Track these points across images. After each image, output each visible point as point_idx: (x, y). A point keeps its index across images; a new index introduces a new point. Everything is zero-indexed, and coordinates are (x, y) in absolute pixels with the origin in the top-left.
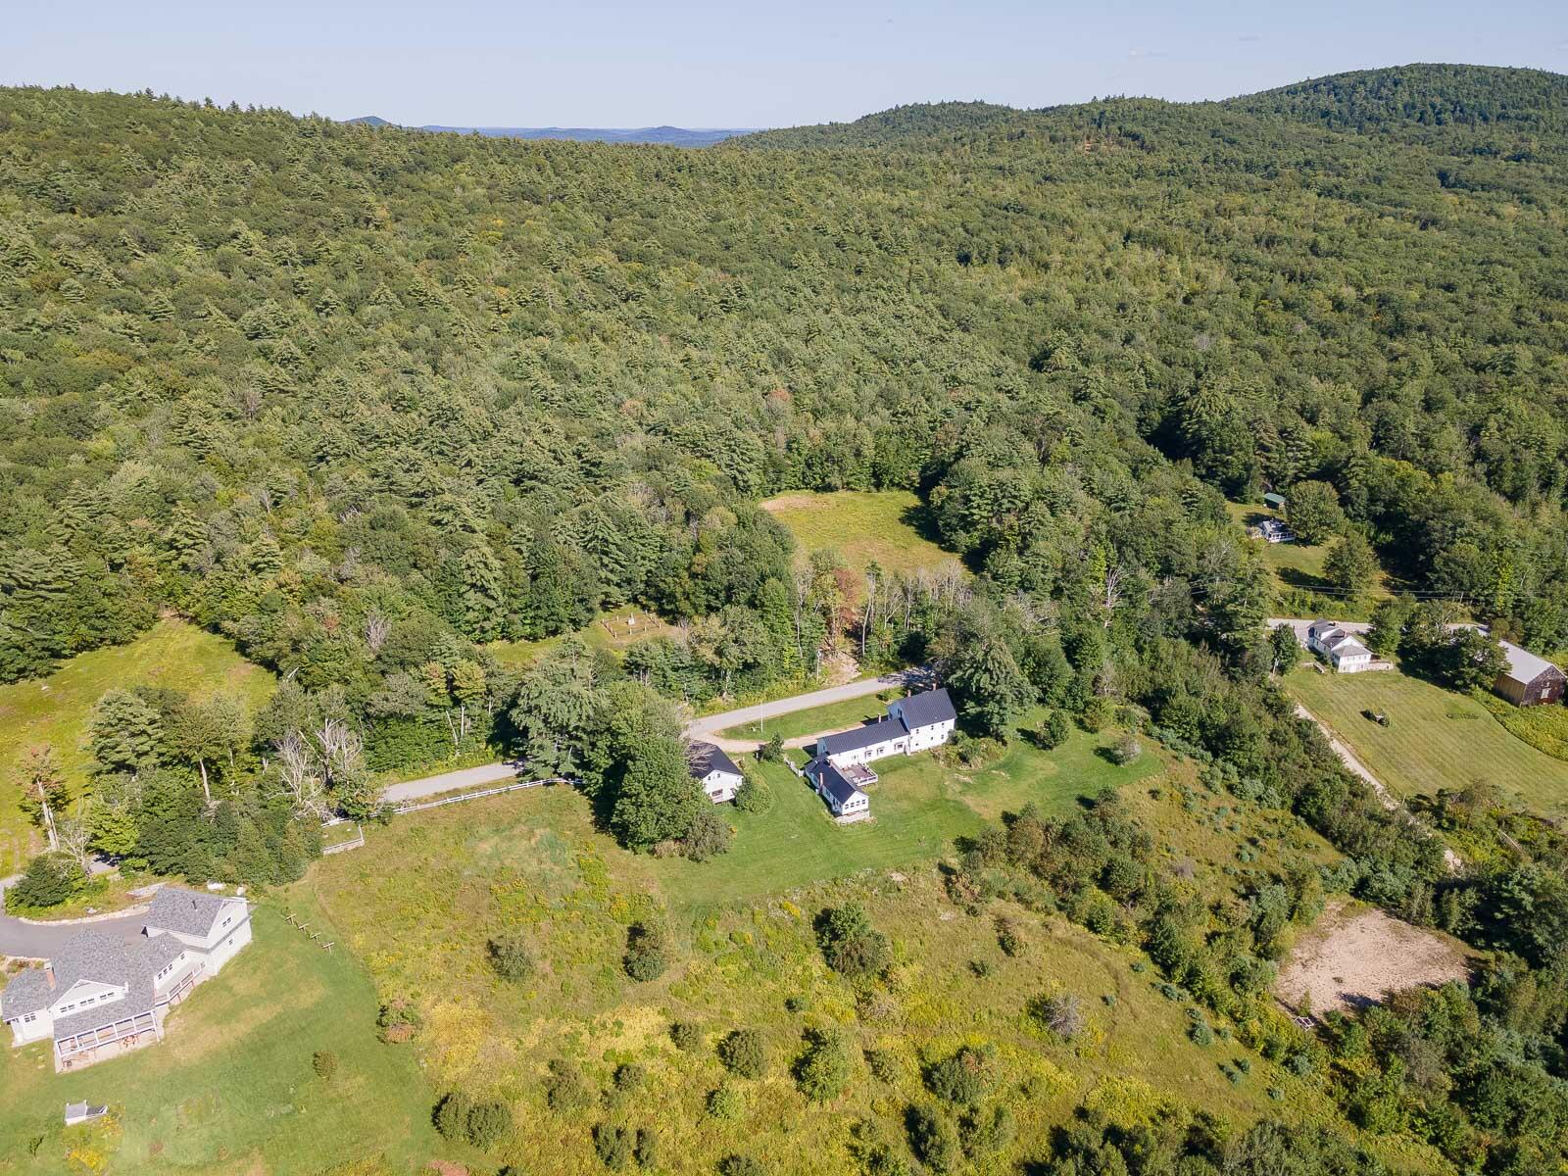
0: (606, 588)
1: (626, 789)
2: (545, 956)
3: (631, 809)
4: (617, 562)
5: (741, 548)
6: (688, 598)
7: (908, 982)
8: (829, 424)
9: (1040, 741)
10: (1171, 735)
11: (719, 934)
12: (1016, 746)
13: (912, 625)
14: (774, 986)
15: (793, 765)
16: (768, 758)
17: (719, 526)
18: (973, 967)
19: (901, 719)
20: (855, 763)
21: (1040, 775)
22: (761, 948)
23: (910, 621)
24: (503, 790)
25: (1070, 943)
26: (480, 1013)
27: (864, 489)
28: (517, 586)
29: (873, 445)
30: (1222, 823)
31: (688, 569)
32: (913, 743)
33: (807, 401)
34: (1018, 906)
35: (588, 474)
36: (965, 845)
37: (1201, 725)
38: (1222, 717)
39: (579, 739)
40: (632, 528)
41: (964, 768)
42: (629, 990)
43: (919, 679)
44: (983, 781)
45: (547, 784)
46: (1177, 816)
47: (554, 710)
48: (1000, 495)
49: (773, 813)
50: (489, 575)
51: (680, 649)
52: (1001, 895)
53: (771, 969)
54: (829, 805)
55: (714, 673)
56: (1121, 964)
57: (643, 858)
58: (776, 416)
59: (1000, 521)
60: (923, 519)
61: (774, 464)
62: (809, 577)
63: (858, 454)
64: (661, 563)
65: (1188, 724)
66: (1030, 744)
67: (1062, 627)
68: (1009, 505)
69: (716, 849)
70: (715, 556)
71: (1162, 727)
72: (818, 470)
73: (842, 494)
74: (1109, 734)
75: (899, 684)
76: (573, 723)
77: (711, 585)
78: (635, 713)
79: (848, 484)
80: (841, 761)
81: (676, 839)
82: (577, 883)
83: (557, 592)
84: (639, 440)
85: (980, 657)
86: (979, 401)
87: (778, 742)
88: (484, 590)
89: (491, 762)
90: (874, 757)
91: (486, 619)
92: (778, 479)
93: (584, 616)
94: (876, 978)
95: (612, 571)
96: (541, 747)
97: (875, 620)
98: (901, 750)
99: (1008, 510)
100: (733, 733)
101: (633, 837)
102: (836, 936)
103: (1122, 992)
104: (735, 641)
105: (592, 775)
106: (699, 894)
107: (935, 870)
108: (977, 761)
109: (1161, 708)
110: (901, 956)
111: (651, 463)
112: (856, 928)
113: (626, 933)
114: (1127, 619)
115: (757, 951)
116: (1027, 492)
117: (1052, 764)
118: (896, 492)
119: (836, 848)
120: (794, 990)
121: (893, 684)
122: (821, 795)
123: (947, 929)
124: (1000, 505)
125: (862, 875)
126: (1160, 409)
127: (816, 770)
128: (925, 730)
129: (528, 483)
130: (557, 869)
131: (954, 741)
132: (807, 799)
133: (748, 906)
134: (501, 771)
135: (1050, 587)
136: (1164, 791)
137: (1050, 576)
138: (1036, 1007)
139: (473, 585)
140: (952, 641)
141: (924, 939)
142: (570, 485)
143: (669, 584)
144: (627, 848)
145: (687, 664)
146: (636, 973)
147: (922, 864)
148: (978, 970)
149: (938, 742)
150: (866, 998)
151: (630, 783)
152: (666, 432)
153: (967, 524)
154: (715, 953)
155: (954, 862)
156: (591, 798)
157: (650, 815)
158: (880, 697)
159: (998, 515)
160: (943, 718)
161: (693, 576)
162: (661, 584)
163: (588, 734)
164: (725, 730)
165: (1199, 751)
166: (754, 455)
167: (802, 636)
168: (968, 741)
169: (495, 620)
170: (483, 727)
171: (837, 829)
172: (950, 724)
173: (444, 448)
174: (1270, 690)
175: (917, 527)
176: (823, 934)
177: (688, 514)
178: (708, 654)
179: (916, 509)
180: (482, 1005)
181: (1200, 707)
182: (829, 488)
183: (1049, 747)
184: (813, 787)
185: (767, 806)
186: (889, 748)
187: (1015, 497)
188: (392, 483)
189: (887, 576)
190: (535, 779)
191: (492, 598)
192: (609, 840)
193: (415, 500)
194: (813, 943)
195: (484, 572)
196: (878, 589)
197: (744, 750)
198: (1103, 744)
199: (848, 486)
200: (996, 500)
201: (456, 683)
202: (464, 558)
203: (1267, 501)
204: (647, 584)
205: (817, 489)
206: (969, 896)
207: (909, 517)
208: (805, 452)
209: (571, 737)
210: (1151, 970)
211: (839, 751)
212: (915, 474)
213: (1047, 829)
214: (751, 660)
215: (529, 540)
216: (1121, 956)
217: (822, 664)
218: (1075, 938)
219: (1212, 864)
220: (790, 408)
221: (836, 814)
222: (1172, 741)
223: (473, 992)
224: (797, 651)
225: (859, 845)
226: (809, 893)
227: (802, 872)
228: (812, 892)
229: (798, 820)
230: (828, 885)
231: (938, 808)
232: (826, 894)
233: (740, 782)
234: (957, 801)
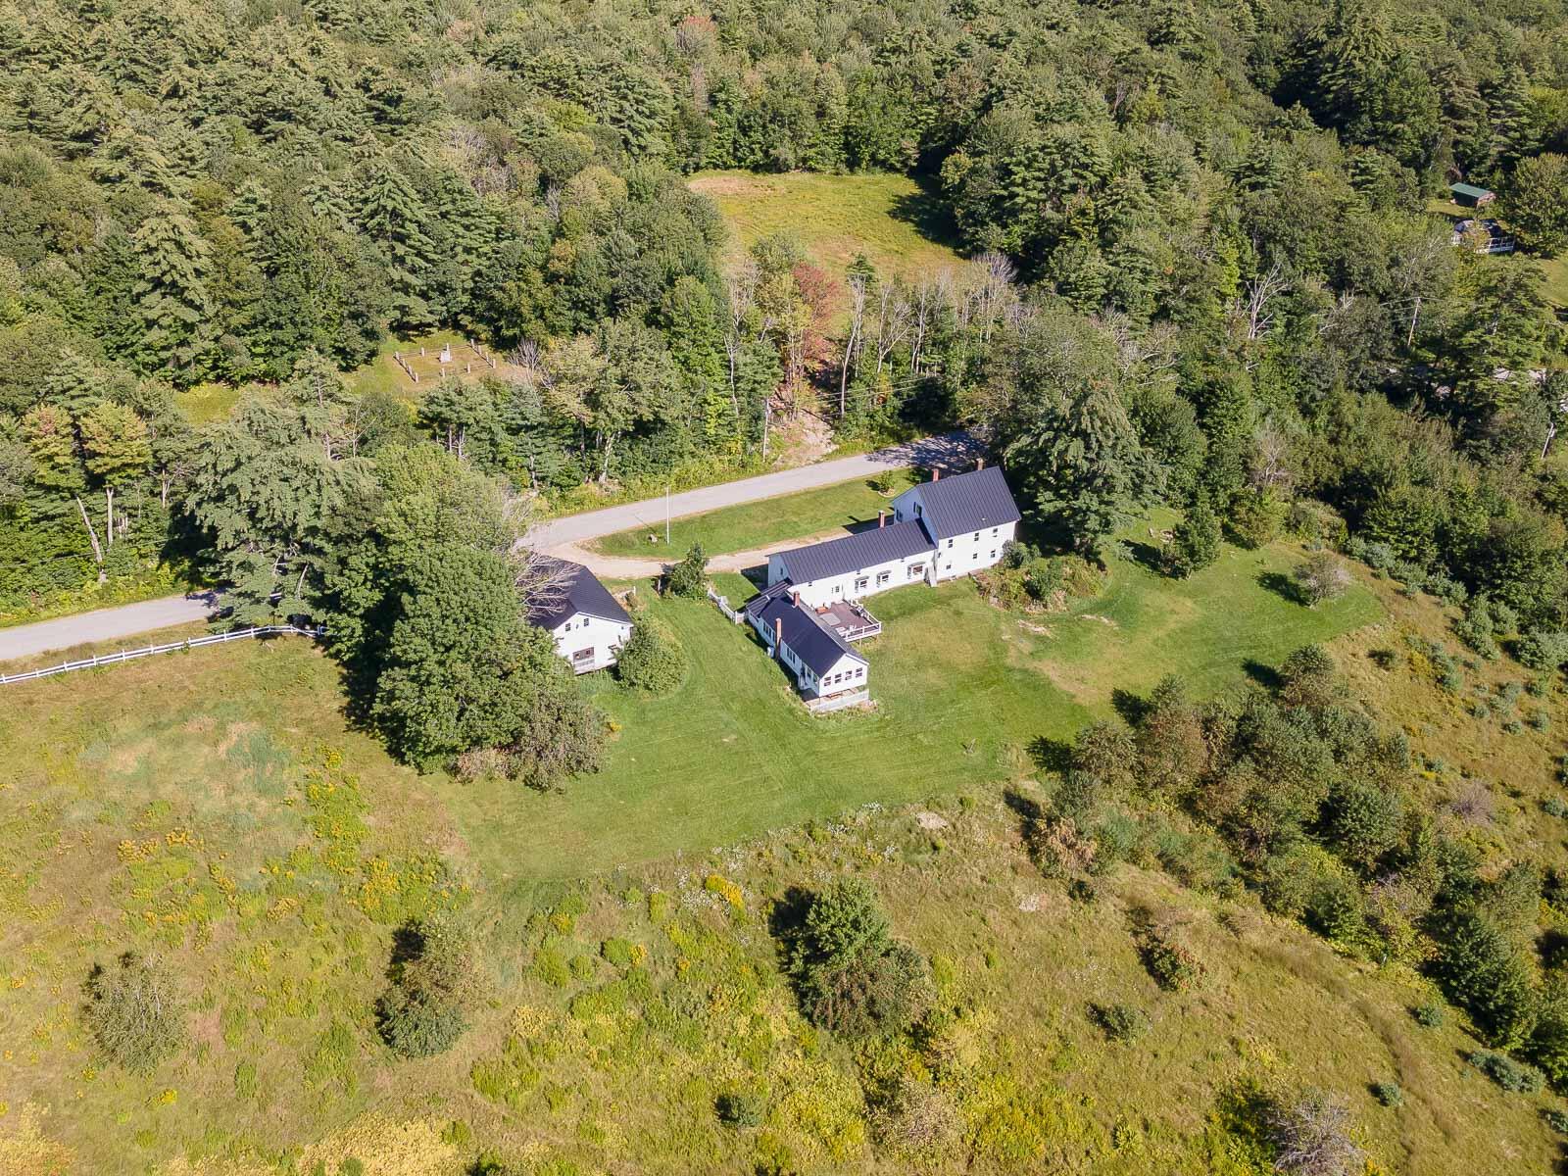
0: (400, 299)
1: (398, 650)
2: (210, 1002)
3: (408, 689)
4: (419, 254)
5: (634, 232)
6: (542, 317)
7: (971, 1056)
8: (774, 64)
9: (1168, 562)
10: (1385, 552)
11: (581, 943)
12: (1119, 573)
13: (923, 366)
14: (692, 1065)
15: (723, 601)
16: (680, 590)
17: (596, 198)
18: (1098, 1015)
19: (920, 522)
20: (837, 598)
21: (1172, 623)
22: (666, 974)
23: (921, 359)
24: (178, 645)
25: (1281, 959)
26: (42, 1148)
27: (829, 170)
28: (238, 285)
29: (844, 99)
30: (1515, 716)
31: (543, 268)
32: (941, 563)
33: (740, 33)
34: (1167, 880)
35: (381, 117)
36: (1054, 757)
37: (1441, 535)
38: (1481, 523)
39: (320, 552)
40: (447, 197)
41: (1035, 609)
42: (385, 1080)
43: (939, 455)
44: (1071, 635)
45: (264, 636)
46: (1429, 700)
47: (265, 492)
48: (1060, 163)
49: (688, 693)
50: (187, 266)
51: (521, 395)
52: (1134, 858)
53: (686, 1022)
54: (792, 677)
55: (585, 439)
56: (1391, 1010)
57: (435, 783)
58: (691, 50)
59: (1059, 208)
60: (925, 211)
61: (689, 124)
62: (751, 282)
63: (821, 113)
64: (497, 258)
65: (1415, 534)
66: (1145, 568)
67: (1179, 369)
68: (1074, 180)
69: (576, 764)
70: (590, 245)
71: (1367, 538)
72: (757, 136)
73: (795, 177)
74: (1280, 553)
75: (904, 465)
76: (304, 521)
77: (582, 293)
78: (423, 501)
79: (805, 160)
80: (815, 595)
81: (501, 747)
82: (299, 833)
83: (312, 299)
84: (472, 75)
85: (1064, 407)
86: (1011, 33)
87: (696, 560)
88: (176, 290)
89: (165, 594)
90: (872, 589)
91: (182, 343)
92: (696, 149)
93: (359, 344)
94: (902, 1045)
95: (413, 271)
96: (247, 566)
97: (861, 356)
98: (920, 577)
99: (1074, 189)
100: (616, 545)
101: (414, 741)
102: (818, 956)
103: (1408, 1074)
104: (623, 381)
105: (343, 619)
106: (544, 857)
107: (1001, 806)
108: (1056, 597)
109: (1362, 508)
110: (952, 990)
111: (487, 107)
112: (861, 939)
113: (390, 943)
114: (1282, 360)
115: (657, 983)
116: (1104, 159)
117: (1189, 603)
118: (879, 175)
119: (806, 763)
120: (733, 1073)
121: (895, 464)
122: (777, 657)
123: (1036, 931)
124: (1060, 180)
125: (862, 818)
126: (1278, 62)
127: (768, 612)
129: (274, 125)
130: (263, 804)
131: (1015, 561)
132: (751, 665)
133: (638, 883)
134: (182, 610)
135: (1151, 307)
136: (1399, 651)
137: (1154, 287)
138: (1238, 1111)
139: (157, 283)
140: (1006, 385)
141: (994, 954)
142: (348, 133)
143: (511, 293)
144: (404, 763)
145: (533, 421)
146: (400, 1041)
147: (975, 793)
148: (1106, 1021)
149: (986, 562)
150: (883, 1097)
151: (406, 639)
152: (515, 66)
153: (1003, 211)
154: (571, 987)
155: (1038, 788)
156: (344, 664)
157: (446, 700)
158: (874, 485)
159: (1056, 196)
161: (551, 279)
162: (497, 294)
163: (337, 541)
164: (603, 539)
165: (1442, 581)
166: (657, 104)
167: (738, 379)
168: (1042, 563)
169: (198, 346)
170: (150, 531)
171: (809, 724)
172: (1008, 531)
173: (138, 69)
174: (1544, 478)
175: (917, 224)
176: (791, 944)
177: (545, 182)
178: (571, 403)
179: (912, 198)
180: (48, 1129)
181: (1435, 506)
182: (774, 166)
183: (1178, 573)
184: (762, 644)
185: (677, 680)
186: (898, 573)
187: (1085, 167)
188: (32, 115)
189: (884, 279)
190: (238, 627)
191: (190, 304)
192: (372, 746)
193: (74, 145)
194: (770, 964)
195: (176, 258)
196: (867, 303)
197: (636, 576)
198: (1271, 568)
199: (804, 164)
200: (1053, 170)
201: (91, 446)
202: (139, 234)
203: (1456, 195)
204: (475, 294)
205: (756, 168)
206: (1074, 860)
207: (903, 210)
208: (737, 107)
209: (305, 548)
210: (1450, 1022)
211: (810, 577)
212: (911, 146)
213: (1207, 724)
214: (648, 416)
215: (262, 208)
216: (1383, 985)
217: (770, 431)
218: (1288, 948)
219: (1516, 794)
220: (713, 43)
221: (807, 695)
222: (1391, 563)
223: (37, 1095)
224: (731, 404)
225: (851, 756)
226: (760, 855)
227: (744, 811)
228: (766, 853)
229: (736, 706)
230: (796, 838)
231: (993, 683)
232: (794, 858)
233: (626, 634)
234: (1026, 671)
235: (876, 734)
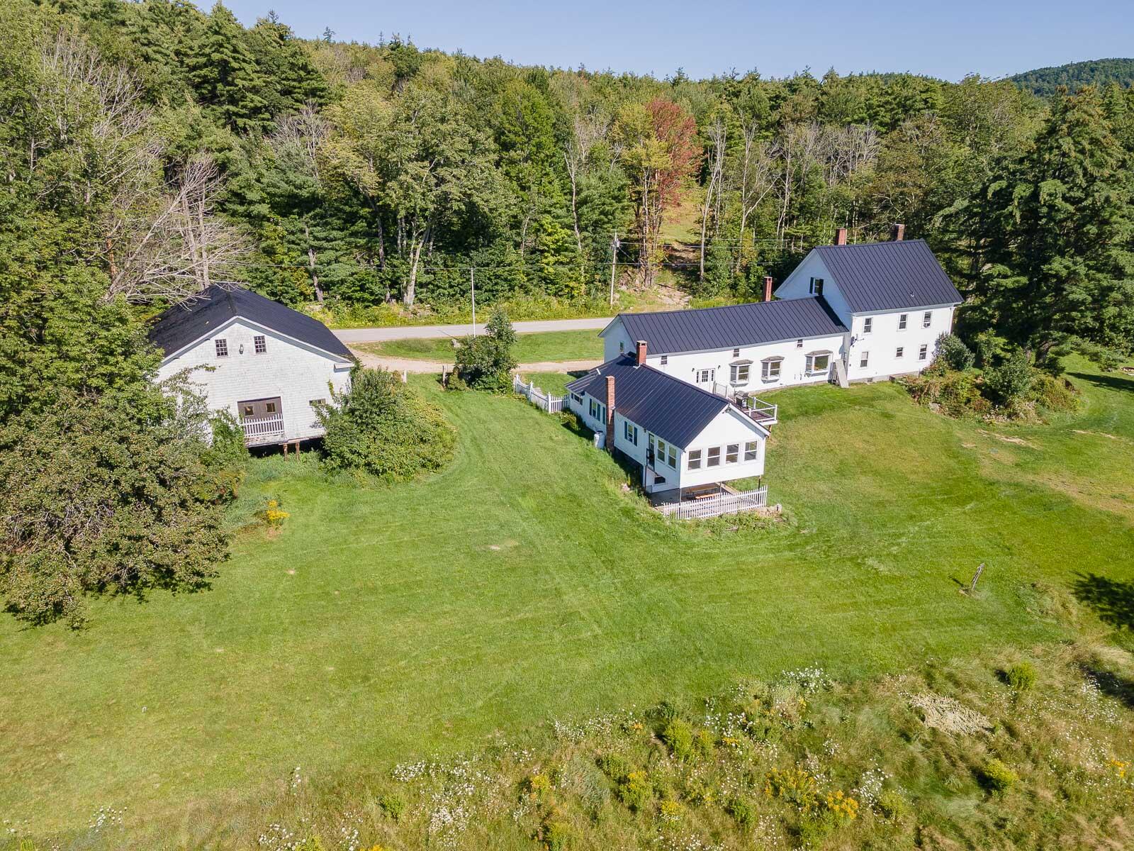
19: (821, 299)
32: (855, 355)
41: (999, 419)
54: (633, 470)
98: (825, 374)
100: (404, 348)
108: (1025, 407)
119: (655, 592)
122: (607, 445)
125: (786, 700)
127: (596, 385)
128: (886, 321)
149: (913, 365)
160: (926, 298)
164: (388, 343)
167: (580, 204)
171: (663, 534)
172: (943, 320)
184: (585, 432)
186: (793, 362)
221: (659, 496)
225: (744, 585)
226: (525, 785)
227: (508, 675)
228: (540, 779)
229: (528, 503)
230: (623, 743)
231: (971, 498)
232: (617, 795)
233: (342, 382)
234: (1017, 485)
235: (788, 554)
